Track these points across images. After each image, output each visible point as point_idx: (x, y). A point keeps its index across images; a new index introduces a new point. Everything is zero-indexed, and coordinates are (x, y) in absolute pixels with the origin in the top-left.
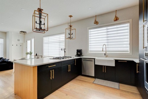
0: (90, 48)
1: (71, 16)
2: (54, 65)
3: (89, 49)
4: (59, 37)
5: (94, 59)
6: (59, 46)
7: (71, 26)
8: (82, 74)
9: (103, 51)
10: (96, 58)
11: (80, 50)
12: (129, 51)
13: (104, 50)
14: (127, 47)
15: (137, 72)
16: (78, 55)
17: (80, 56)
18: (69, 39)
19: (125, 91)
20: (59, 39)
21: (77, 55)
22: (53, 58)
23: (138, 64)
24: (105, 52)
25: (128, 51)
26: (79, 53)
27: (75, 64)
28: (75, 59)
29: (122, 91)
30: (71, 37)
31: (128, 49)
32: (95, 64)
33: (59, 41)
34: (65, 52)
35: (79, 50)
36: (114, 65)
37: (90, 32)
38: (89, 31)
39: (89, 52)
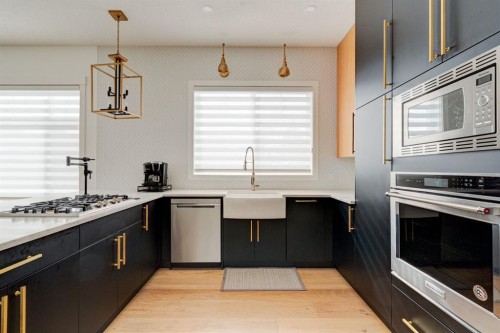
0: (200, 158)
1: (119, 16)
2: (31, 259)
3: (196, 162)
4: (46, 102)
5: (221, 198)
6: (47, 145)
7: (119, 59)
8: (173, 261)
9: (245, 169)
10: (227, 195)
11: (162, 166)
12: (311, 168)
13: (249, 166)
14: (306, 159)
15: (350, 229)
16: (149, 186)
17: (162, 191)
18: (106, 113)
19: (320, 291)
20: (47, 111)
21: (145, 185)
22: (15, 210)
23: (352, 206)
24: (251, 174)
25: (309, 171)
26: (155, 179)
27: (146, 227)
28: (144, 205)
29: (315, 291)
30: (123, 109)
31: (309, 164)
32: (225, 216)
33: (47, 119)
34: (87, 172)
35: (156, 165)
36: (281, 214)
37: (200, 99)
38: (197, 94)
39: (195, 173)
